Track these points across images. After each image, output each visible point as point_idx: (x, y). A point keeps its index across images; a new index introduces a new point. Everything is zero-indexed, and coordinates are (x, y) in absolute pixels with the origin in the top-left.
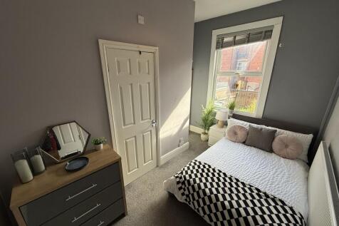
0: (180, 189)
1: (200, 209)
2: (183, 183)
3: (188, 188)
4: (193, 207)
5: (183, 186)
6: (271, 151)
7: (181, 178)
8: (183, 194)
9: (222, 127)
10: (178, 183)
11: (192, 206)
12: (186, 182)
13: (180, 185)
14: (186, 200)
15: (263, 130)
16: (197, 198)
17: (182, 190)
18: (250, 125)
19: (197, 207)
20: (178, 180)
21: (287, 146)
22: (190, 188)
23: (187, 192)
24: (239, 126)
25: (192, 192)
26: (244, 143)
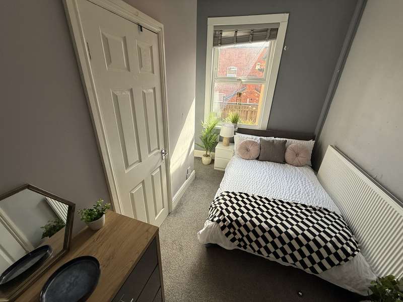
0: (227, 235)
1: (262, 250)
2: (230, 226)
3: (239, 230)
4: (251, 252)
5: (232, 230)
6: (284, 162)
7: (224, 220)
8: (233, 240)
9: (228, 145)
10: (223, 228)
11: (249, 250)
12: (234, 223)
13: (227, 230)
14: (240, 245)
15: (275, 142)
16: (254, 238)
17: (231, 236)
18: (260, 139)
19: (257, 248)
20: (221, 224)
21: (297, 155)
22: (242, 229)
23: (239, 236)
24: (250, 141)
25: (245, 233)
26: (257, 159)
